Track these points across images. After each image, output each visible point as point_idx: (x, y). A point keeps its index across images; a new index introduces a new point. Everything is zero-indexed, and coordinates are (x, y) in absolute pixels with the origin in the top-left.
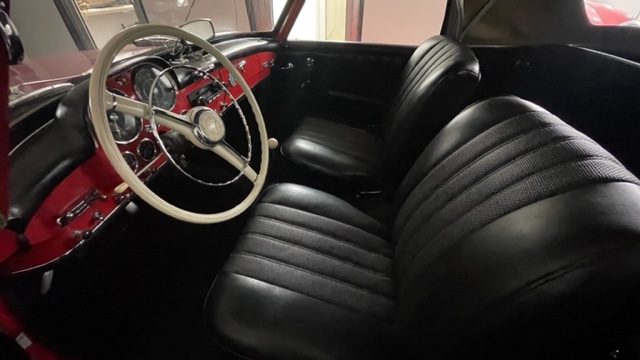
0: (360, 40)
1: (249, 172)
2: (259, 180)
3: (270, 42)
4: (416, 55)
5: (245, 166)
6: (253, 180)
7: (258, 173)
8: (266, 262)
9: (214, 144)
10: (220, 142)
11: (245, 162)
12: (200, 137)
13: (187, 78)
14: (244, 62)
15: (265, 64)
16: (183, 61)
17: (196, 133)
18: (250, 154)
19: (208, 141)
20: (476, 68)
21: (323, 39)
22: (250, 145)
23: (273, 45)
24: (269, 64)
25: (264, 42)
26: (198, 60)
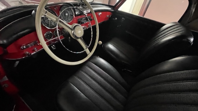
0: (143, 16)
1: (87, 51)
2: (90, 54)
3: (112, 9)
4: (164, 27)
5: (86, 49)
6: (88, 54)
7: (90, 52)
8: (82, 83)
9: (78, 38)
10: (80, 38)
11: (87, 47)
12: (73, 34)
13: (79, 13)
14: (101, 13)
15: (108, 16)
16: (81, 7)
17: (73, 32)
18: (90, 45)
19: (76, 37)
20: (192, 40)
21: (131, 13)
22: (91, 42)
23: (112, 10)
24: (109, 16)
25: (110, 9)
26: (85, 8)
